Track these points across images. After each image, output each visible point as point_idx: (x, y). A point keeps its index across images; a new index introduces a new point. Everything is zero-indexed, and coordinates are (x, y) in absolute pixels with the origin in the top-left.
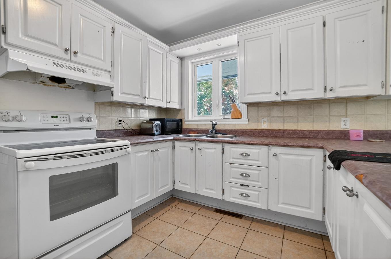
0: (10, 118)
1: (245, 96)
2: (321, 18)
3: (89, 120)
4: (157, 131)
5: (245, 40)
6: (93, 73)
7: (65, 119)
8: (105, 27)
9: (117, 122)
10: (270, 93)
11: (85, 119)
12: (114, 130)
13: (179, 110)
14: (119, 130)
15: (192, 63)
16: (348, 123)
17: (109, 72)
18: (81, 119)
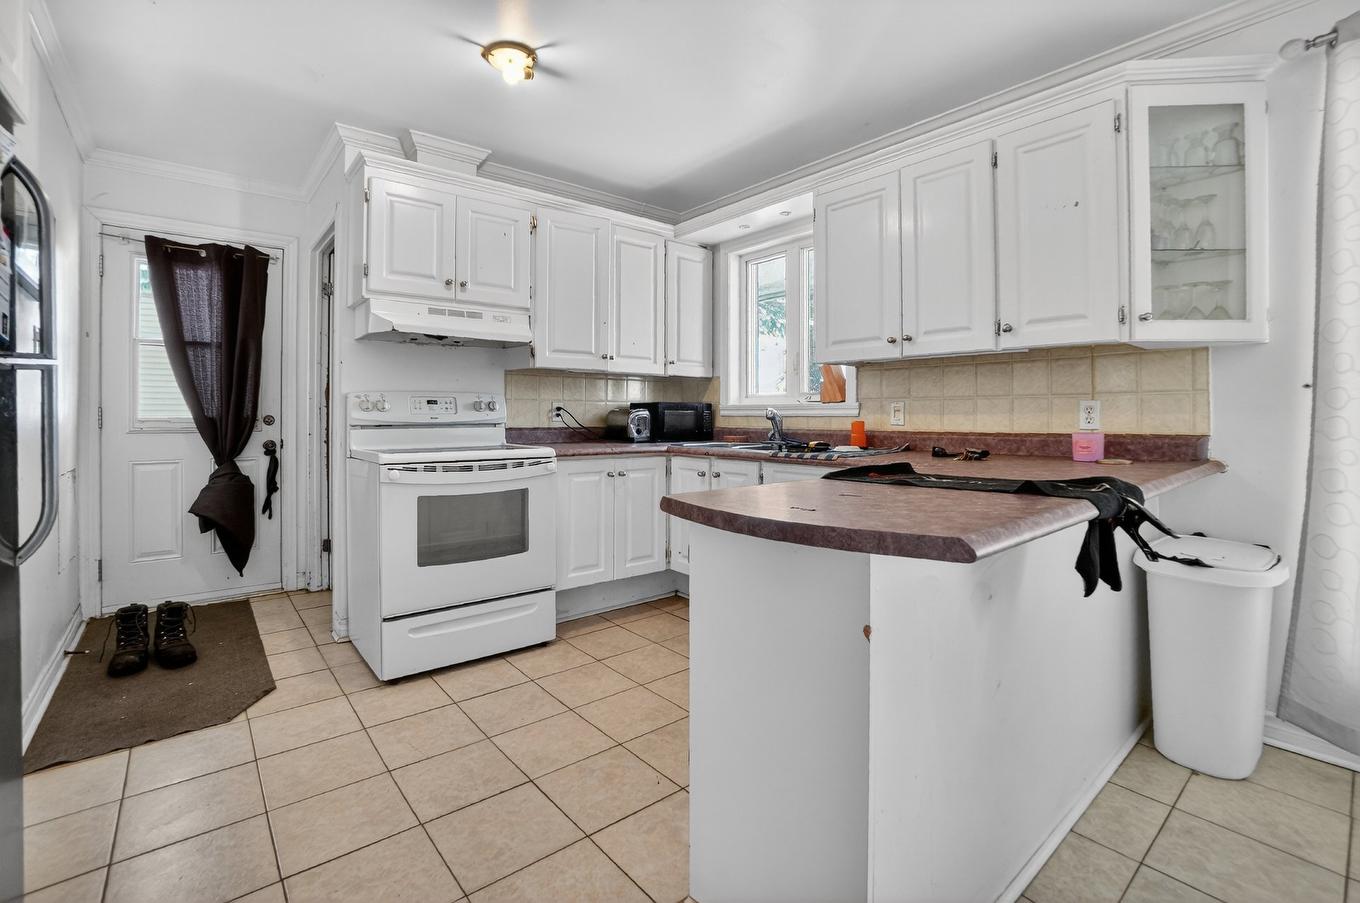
0: (370, 407)
1: (827, 346)
2: (987, 145)
3: (490, 407)
4: (638, 432)
5: (828, 206)
6: (494, 317)
7: (448, 406)
8: (517, 221)
9: (551, 411)
10: (879, 338)
11: (483, 406)
12: (544, 429)
13: (707, 381)
14: (555, 429)
15: (740, 256)
16: (1096, 415)
17: (527, 310)
18: (476, 407)
